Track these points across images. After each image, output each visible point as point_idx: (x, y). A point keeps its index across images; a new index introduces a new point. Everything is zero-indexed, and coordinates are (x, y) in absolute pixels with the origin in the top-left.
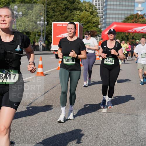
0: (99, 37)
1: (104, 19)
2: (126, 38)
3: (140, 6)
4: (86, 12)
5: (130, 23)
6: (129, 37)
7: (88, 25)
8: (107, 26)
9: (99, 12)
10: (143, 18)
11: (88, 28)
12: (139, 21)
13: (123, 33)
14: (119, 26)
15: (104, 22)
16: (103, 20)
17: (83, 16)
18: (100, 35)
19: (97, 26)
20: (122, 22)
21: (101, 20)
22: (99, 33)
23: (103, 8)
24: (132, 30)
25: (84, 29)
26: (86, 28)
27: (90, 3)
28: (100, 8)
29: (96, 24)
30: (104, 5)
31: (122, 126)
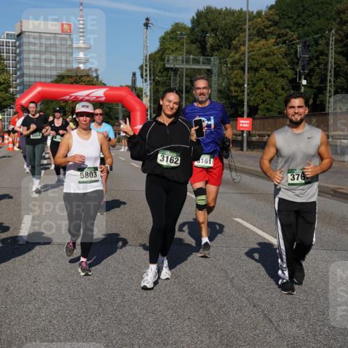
0: (11, 110)
1: (19, 77)
5: (67, 83)
8: (25, 91)
9: (9, 63)
12: (82, 81)
13: (55, 102)
14: (46, 89)
15: (20, 83)
16: (17, 78)
18: (13, 106)
19: (6, 90)
20: (52, 82)
21: (14, 79)
22: (10, 101)
23: (16, 57)
24: (71, 96)
28: (9, 56)
29: (4, 86)
30: (18, 51)
31: (54, 267)
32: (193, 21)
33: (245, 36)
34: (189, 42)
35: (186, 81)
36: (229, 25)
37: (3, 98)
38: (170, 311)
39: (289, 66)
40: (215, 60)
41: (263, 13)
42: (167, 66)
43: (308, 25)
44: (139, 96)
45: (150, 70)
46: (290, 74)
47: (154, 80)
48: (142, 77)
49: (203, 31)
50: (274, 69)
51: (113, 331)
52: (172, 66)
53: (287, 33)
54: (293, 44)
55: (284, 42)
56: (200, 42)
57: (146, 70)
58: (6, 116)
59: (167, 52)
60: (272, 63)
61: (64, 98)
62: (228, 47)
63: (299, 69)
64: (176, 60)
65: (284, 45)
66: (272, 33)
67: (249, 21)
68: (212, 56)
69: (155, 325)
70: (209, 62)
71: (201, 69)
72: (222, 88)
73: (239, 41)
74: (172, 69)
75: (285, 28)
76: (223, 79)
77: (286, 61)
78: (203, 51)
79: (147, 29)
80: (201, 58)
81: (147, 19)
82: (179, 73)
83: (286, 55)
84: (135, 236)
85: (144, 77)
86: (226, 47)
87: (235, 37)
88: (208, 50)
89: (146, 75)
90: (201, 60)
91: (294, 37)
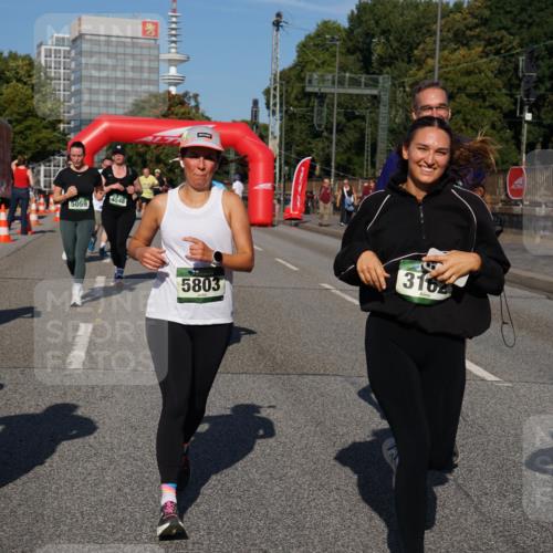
0: (61, 158)
2: (139, 161)
3: (173, 71)
4: (20, 86)
6: (148, 157)
7: (28, 123)
8: (83, 128)
10: (182, 103)
11: (29, 132)
12: (173, 113)
14: (116, 125)
17: (11, 96)
18: (65, 152)
20: (126, 114)
22: (61, 145)
24: (155, 137)
25: (15, 133)
26: (21, 132)
27: (30, 59)
31: (125, 405)
32: (352, 19)
33: (435, 42)
34: (344, 51)
35: (338, 113)
36: (410, 25)
37: (48, 139)
38: (307, 477)
39: (504, 91)
40: (385, 80)
41: (465, 5)
42: (309, 89)
43: (538, 25)
44: (263, 138)
45: (281, 96)
46: (506, 102)
47: (286, 111)
48: (268, 107)
49: (367, 35)
50: (480, 96)
51: (217, 507)
52: (316, 90)
53: (502, 38)
54: (513, 55)
55: (497, 53)
56: (361, 51)
57: (275, 96)
58: (52, 168)
59: (309, 67)
60: (477, 86)
61: (145, 139)
62: (406, 59)
63: (520, 95)
64: (322, 80)
65: (497, 58)
66: (478, 37)
67: (442, 18)
68: (381, 73)
69: (283, 498)
70: (375, 83)
71: (363, 95)
72: (395, 126)
73: (423, 50)
74: (316, 94)
75: (500, 29)
76: (397, 111)
77: (499, 82)
78: (366, 66)
79: (278, 30)
80: (363, 78)
81: (279, 15)
82: (327, 101)
83: (500, 73)
84: (254, 358)
85: (272, 108)
86: (403, 60)
87: (419, 44)
88: (375, 65)
89: (275, 105)
90: (363, 80)
91: (514, 44)
